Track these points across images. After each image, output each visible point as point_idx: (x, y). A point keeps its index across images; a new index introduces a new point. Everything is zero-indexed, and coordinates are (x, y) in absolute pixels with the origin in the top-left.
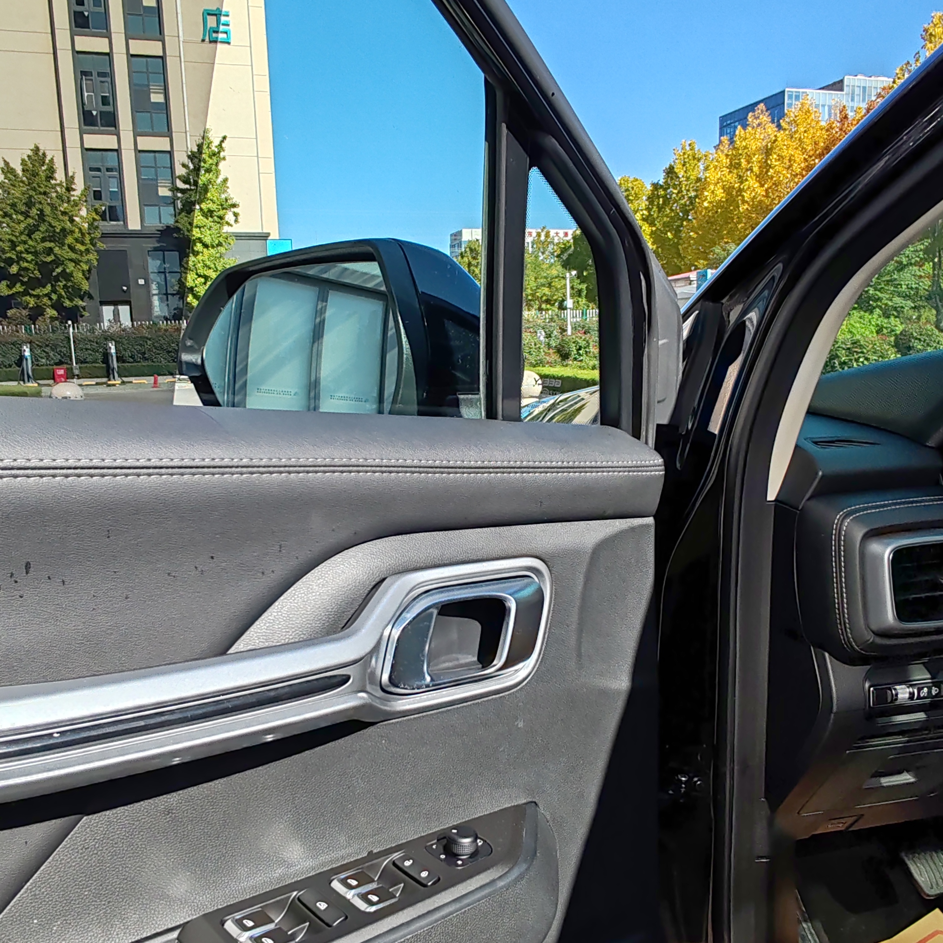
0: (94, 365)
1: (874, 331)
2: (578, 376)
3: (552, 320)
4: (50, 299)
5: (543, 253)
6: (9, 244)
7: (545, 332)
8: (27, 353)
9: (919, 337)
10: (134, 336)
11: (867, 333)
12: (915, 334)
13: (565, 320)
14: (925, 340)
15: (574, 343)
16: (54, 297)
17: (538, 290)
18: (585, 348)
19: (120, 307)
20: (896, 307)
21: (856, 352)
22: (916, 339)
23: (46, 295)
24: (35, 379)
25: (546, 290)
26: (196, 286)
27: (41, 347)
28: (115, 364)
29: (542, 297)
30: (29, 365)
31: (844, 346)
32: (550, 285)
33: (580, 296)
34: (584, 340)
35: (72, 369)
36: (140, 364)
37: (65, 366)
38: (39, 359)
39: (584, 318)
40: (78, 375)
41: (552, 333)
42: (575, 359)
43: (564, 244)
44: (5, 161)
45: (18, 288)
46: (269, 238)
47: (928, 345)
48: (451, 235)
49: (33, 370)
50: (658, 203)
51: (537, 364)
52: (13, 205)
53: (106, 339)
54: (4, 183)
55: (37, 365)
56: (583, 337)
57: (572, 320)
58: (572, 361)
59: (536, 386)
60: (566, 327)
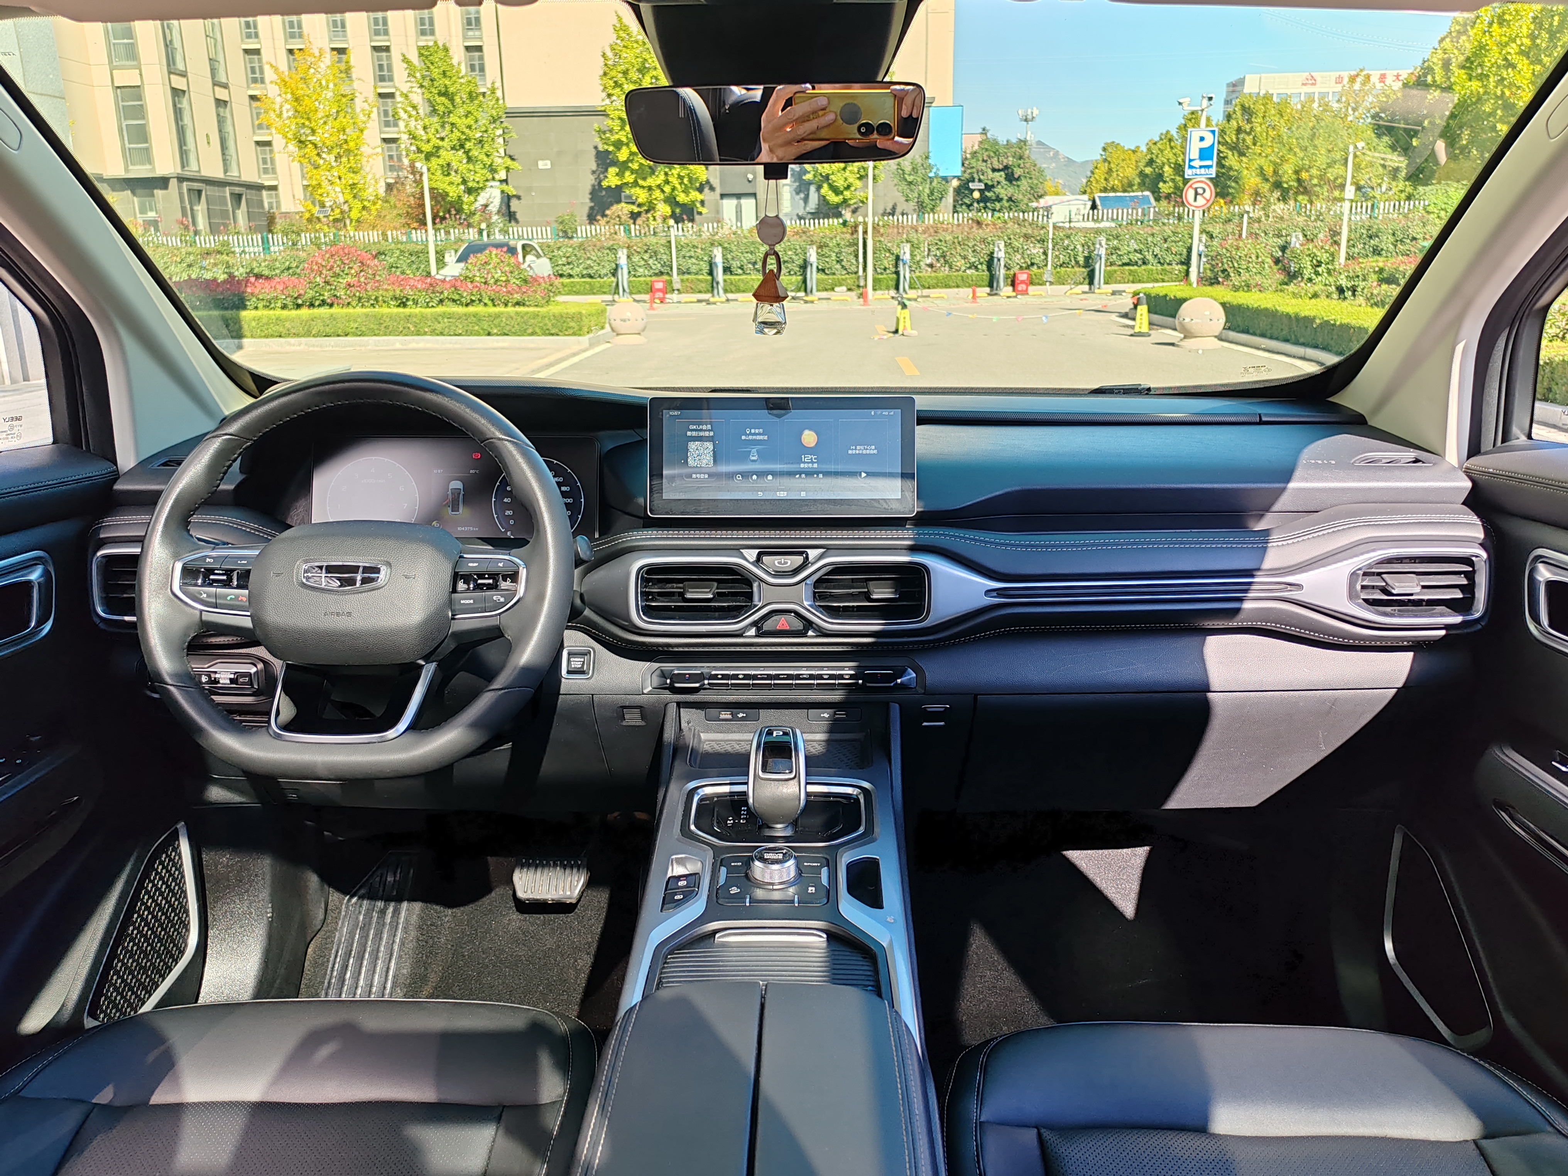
0: (697, 277)
3: (1319, 217)
4: (663, 191)
6: (618, 122)
8: (623, 261)
10: (745, 241)
13: (1341, 217)
16: (667, 189)
17: (1330, 170)
19: (743, 201)
23: (659, 186)
24: (631, 293)
26: (833, 174)
27: (638, 252)
28: (720, 275)
29: (1336, 179)
30: (624, 276)
35: (671, 282)
36: (749, 277)
37: (665, 277)
38: (637, 268)
39: (1374, 213)
40: (678, 290)
41: (1315, 236)
43: (1387, 96)
44: (618, 16)
45: (629, 178)
46: (933, 105)
48: (1228, 85)
49: (629, 282)
50: (1551, 25)
52: (625, 73)
53: (712, 244)
54: (616, 44)
55: (635, 276)
57: (1353, 218)
58: (1302, 284)
59: (1215, 320)
60: (1341, 228)
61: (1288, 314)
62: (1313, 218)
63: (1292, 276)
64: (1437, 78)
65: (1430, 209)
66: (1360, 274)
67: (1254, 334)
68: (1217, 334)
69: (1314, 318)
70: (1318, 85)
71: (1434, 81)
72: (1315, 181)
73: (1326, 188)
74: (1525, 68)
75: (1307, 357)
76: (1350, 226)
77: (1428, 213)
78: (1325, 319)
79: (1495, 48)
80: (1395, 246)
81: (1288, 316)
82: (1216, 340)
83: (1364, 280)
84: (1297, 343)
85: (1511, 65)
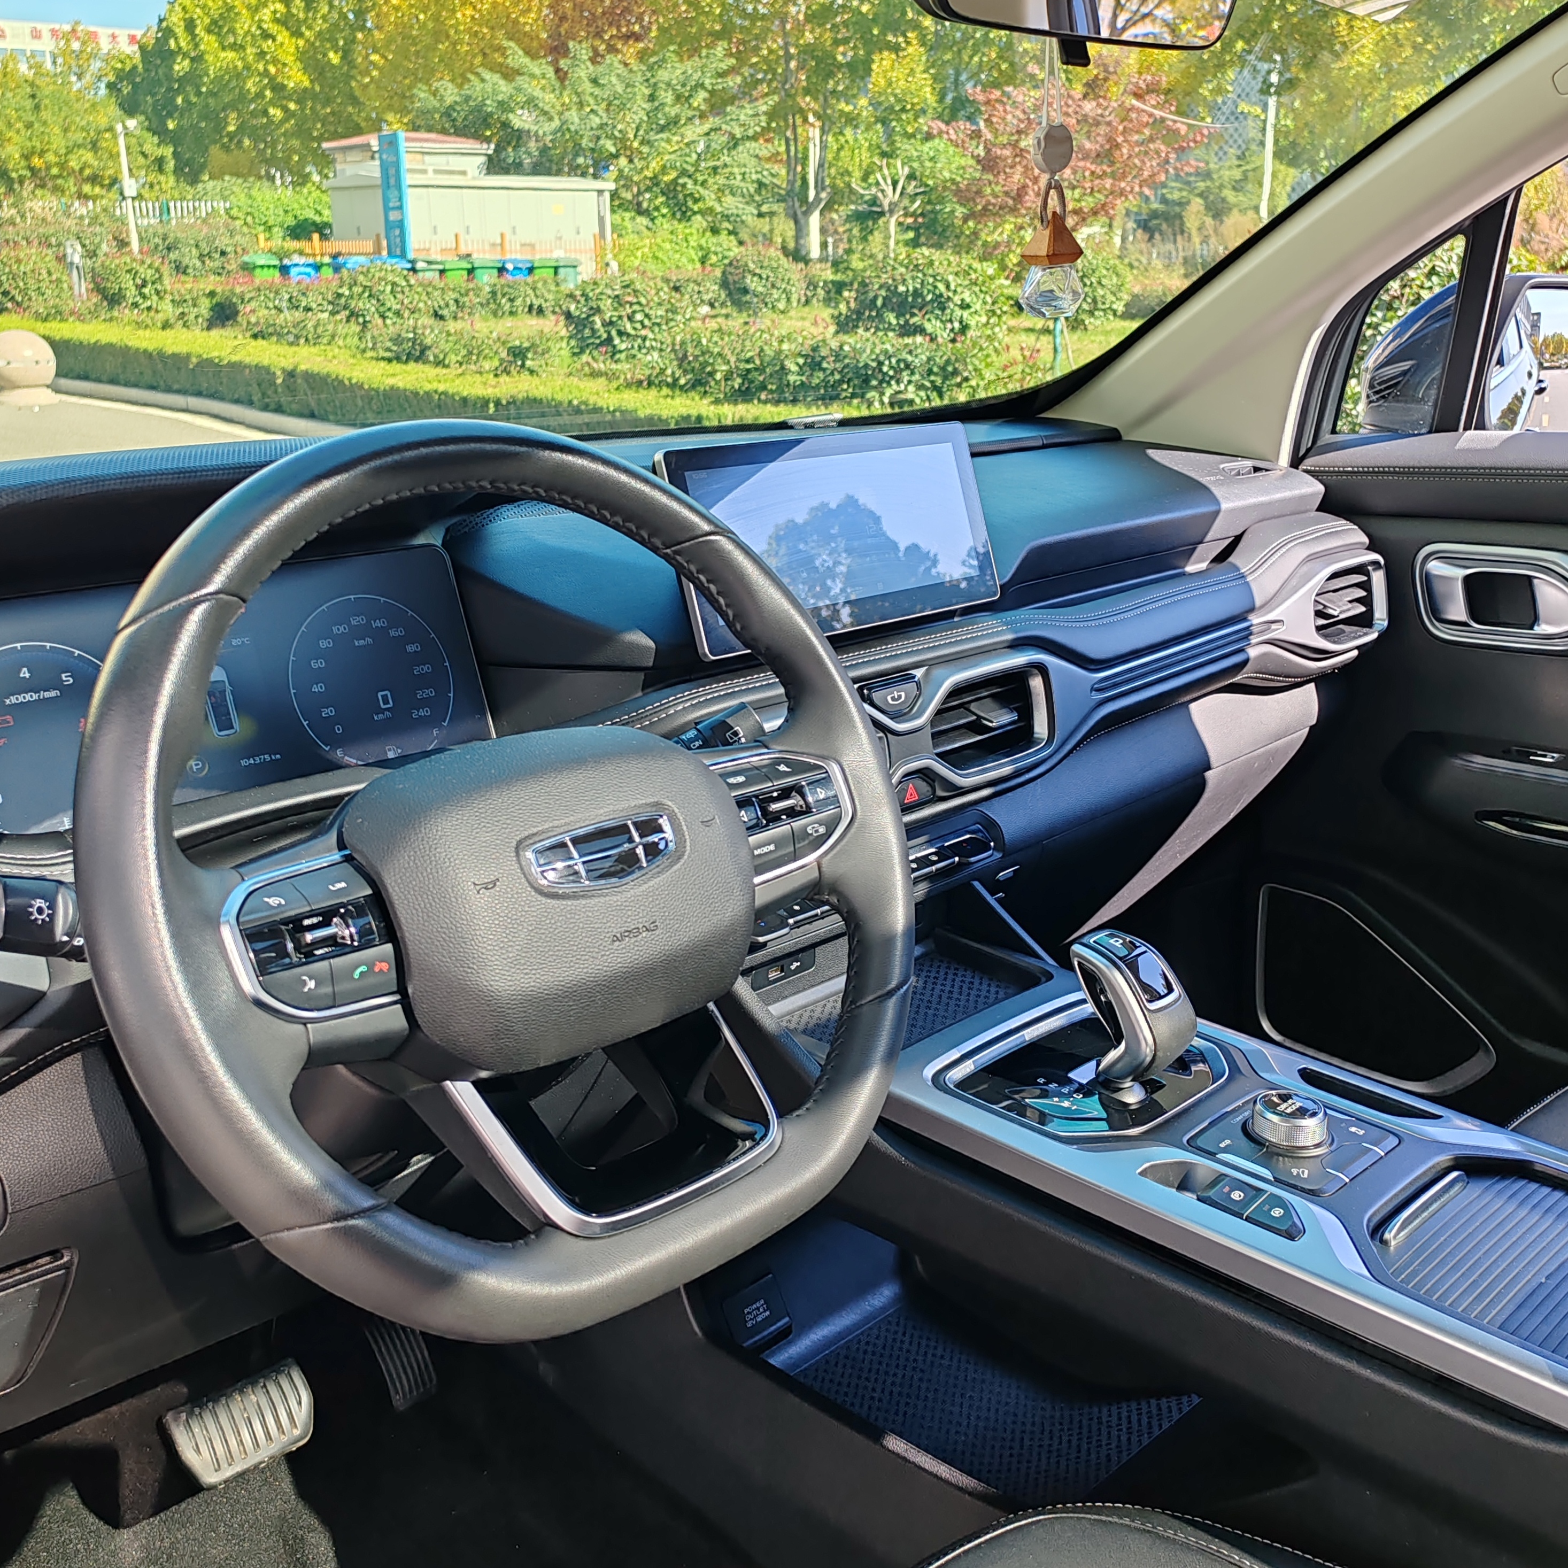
1: (696, 259)
2: (130, 344)
3: (94, 220)
5: (80, 77)
7: (83, 246)
9: (758, 271)
11: (684, 260)
12: (752, 266)
13: (123, 221)
14: (768, 277)
15: (129, 271)
18: (153, 283)
20: (727, 216)
21: (627, 302)
22: (755, 275)
25: (88, 157)
31: (609, 292)
32: (94, 146)
33: (161, 170)
34: (150, 266)
39: (165, 217)
41: (98, 246)
42: (135, 305)
43: (123, 62)
47: (773, 286)
51: (48, 315)
56: (148, 261)
57: (139, 222)
58: (127, 311)
59: (43, 363)
60: (128, 236)
61: (145, 351)
62: (87, 221)
63: (113, 299)
64: (183, 44)
65: (234, 212)
66: (188, 297)
67: (98, 380)
68: (49, 382)
69: (188, 356)
70: (8, 39)
71: (180, 48)
72: (55, 171)
73: (71, 181)
74: (287, 41)
75: (190, 408)
76: (139, 234)
77: (234, 218)
78: (205, 356)
79: (244, 11)
80: (203, 262)
81: (147, 354)
82: (50, 391)
83: (195, 305)
84: (169, 390)
85: (266, 35)
